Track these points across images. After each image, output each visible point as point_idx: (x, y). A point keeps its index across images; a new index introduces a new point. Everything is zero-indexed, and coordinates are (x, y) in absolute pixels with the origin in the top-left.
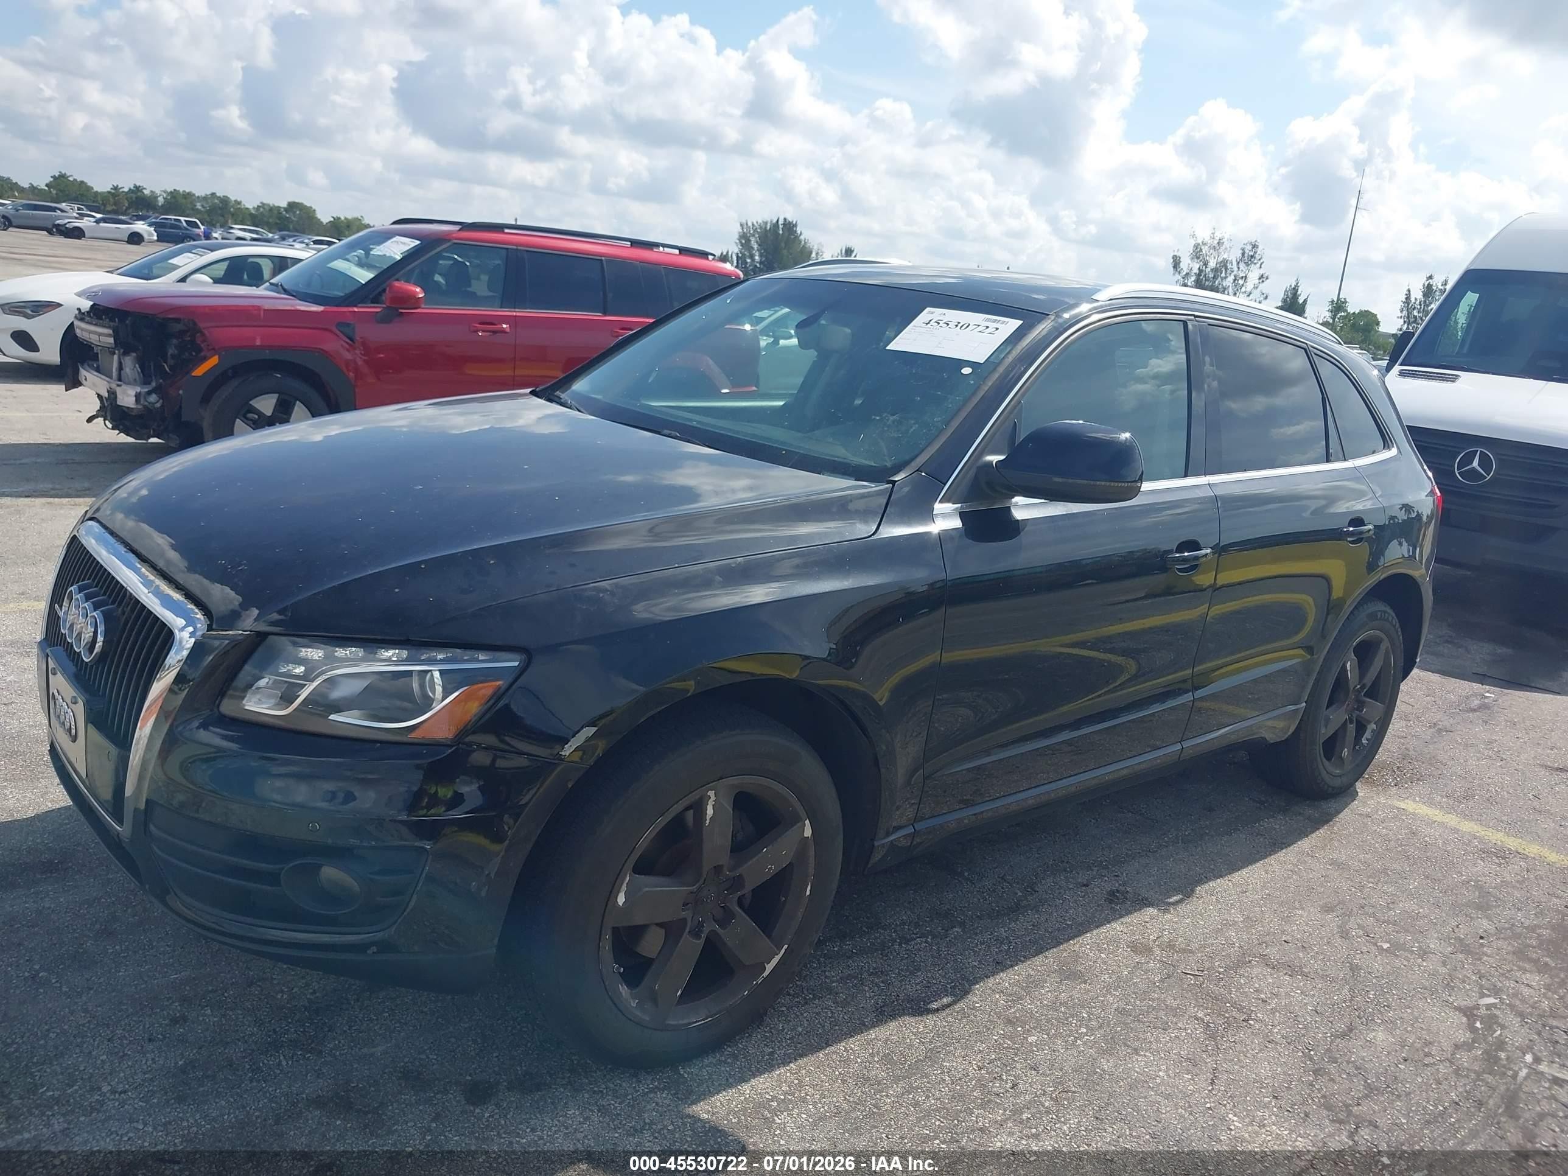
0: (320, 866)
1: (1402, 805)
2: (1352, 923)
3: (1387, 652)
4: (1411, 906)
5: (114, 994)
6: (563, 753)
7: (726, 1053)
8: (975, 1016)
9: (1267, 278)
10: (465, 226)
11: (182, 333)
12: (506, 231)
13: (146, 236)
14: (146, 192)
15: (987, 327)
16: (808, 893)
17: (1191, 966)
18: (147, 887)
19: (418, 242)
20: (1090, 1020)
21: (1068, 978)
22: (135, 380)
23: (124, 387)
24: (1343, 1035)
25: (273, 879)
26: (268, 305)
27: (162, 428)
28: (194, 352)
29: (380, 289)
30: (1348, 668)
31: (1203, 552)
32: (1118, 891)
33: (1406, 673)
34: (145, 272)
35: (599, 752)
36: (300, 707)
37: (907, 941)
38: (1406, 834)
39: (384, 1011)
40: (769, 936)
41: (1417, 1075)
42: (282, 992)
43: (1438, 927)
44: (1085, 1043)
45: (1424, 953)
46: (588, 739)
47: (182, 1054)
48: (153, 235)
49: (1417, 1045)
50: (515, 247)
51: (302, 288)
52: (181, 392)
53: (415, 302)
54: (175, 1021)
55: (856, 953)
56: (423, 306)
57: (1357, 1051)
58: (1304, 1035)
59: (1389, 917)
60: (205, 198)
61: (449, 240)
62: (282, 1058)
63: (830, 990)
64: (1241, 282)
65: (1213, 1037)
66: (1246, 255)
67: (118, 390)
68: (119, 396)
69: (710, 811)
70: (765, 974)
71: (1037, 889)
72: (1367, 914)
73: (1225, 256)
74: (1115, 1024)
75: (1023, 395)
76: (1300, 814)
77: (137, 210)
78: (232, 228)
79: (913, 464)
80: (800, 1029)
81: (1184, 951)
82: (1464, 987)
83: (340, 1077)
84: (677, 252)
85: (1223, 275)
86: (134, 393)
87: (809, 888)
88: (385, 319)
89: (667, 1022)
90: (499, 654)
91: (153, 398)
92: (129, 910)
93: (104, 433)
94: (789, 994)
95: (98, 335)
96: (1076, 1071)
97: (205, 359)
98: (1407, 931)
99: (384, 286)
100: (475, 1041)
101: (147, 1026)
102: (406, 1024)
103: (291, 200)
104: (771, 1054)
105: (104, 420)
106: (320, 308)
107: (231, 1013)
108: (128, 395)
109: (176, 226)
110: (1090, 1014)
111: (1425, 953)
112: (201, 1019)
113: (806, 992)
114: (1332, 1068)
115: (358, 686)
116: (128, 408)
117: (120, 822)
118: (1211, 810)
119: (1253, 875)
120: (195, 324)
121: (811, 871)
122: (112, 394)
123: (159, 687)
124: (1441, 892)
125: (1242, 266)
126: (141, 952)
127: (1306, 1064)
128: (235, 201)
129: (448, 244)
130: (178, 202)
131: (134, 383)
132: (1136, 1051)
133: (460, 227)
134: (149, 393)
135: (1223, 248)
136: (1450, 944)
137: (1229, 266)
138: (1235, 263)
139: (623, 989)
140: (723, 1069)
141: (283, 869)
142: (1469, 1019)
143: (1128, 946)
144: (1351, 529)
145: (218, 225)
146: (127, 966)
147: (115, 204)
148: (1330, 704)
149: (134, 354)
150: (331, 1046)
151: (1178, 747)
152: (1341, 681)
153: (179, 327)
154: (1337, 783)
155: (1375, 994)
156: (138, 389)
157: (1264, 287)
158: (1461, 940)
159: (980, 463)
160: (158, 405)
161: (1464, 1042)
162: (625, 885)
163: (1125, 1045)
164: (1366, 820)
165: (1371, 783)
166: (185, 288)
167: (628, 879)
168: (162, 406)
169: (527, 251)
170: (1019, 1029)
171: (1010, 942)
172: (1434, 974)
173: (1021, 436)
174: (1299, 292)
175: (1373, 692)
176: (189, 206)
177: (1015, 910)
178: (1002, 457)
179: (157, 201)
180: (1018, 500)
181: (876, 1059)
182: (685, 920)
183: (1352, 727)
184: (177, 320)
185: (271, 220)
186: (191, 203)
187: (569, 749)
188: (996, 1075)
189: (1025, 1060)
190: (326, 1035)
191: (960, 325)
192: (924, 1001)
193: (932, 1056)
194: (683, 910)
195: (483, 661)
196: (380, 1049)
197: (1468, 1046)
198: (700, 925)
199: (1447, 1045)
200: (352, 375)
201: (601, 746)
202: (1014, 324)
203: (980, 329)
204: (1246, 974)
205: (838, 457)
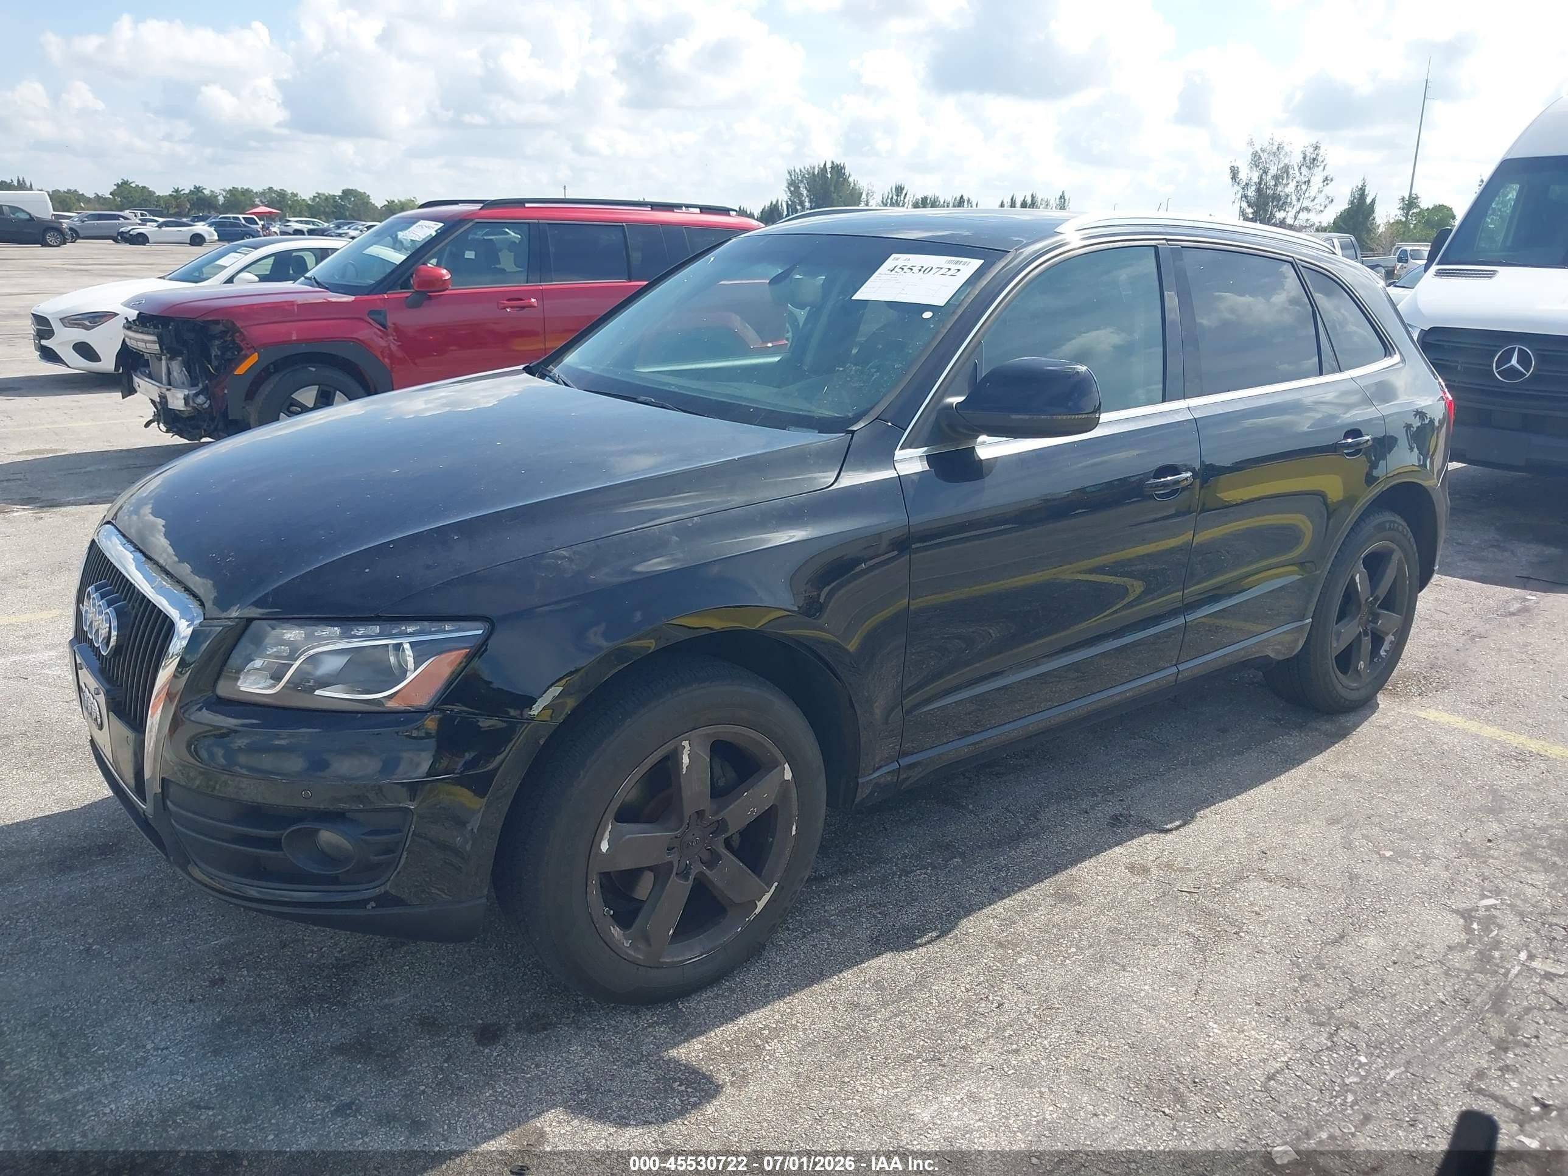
0: (317, 831)
1: (1423, 714)
2: (1357, 834)
3: (1400, 561)
4: (1419, 814)
5: (159, 962)
6: (532, 713)
7: (723, 987)
8: (967, 941)
9: (1332, 180)
10: (487, 204)
11: (224, 333)
12: (527, 205)
13: (207, 237)
14: (206, 192)
15: (949, 269)
16: (794, 833)
17: (1188, 883)
18: (172, 858)
19: (441, 225)
20: (1080, 940)
21: (1063, 900)
22: (183, 383)
23: (173, 390)
24: (1335, 942)
25: (276, 844)
26: (300, 299)
27: (212, 427)
28: (234, 352)
29: (408, 274)
30: (1358, 581)
31: (1184, 475)
32: (1121, 815)
33: (1423, 582)
34: (195, 276)
35: (568, 710)
36: (288, 685)
37: (907, 874)
38: (1424, 743)
39: (404, 965)
40: (759, 876)
41: (1405, 977)
42: (313, 952)
43: (1445, 833)
44: (1074, 962)
45: (1427, 859)
46: (555, 698)
47: (220, 1012)
48: (213, 235)
49: (1409, 948)
50: (536, 221)
51: (337, 280)
52: (226, 391)
53: (443, 284)
54: (213, 983)
55: (856, 887)
56: (450, 287)
57: (1346, 955)
58: (1294, 944)
59: (1395, 825)
60: (263, 194)
61: (471, 220)
62: (310, 1011)
63: (828, 924)
64: (1304, 187)
65: (1202, 950)
66: (1307, 158)
67: (168, 394)
68: (170, 400)
69: (686, 760)
70: (757, 911)
71: (1039, 817)
72: (1372, 824)
73: (1286, 161)
74: (1105, 943)
75: (983, 336)
76: (1316, 730)
77: (199, 210)
78: (289, 221)
79: (871, 412)
80: (796, 961)
81: (1181, 870)
82: (1465, 890)
83: (362, 1026)
84: (698, 210)
85: (1285, 182)
86: (182, 396)
87: (794, 828)
88: (414, 305)
89: (662, 960)
90: (462, 624)
91: (201, 399)
92: (176, 884)
93: (161, 437)
94: (788, 929)
95: (146, 342)
96: (1062, 989)
97: (246, 357)
98: (1413, 838)
99: (410, 271)
100: (487, 988)
101: (189, 988)
102: (424, 975)
103: (345, 188)
104: (768, 985)
105: (158, 424)
106: (351, 298)
107: (265, 973)
108: (177, 399)
109: (235, 224)
110: (1081, 934)
111: (1429, 858)
112: (238, 979)
113: (804, 926)
114: (1319, 974)
115: (339, 662)
116: (180, 411)
117: (144, 800)
118: (1224, 731)
119: (1263, 793)
120: (233, 324)
121: (795, 812)
122: (163, 398)
123: (164, 675)
124: (1453, 798)
125: (1304, 170)
126: (185, 922)
127: (1292, 971)
128: (292, 193)
129: (471, 224)
130: (238, 199)
131: (182, 386)
132: (1124, 968)
133: (482, 205)
134: (197, 395)
135: (1283, 153)
136: (1456, 849)
137: (1291, 172)
138: (1296, 169)
139: (616, 931)
140: (720, 1002)
141: (282, 834)
142: (1466, 921)
143: (1126, 868)
144: (1350, 440)
145: (277, 218)
146: (171, 935)
147: (177, 207)
148: (1340, 618)
149: (180, 358)
150: (355, 998)
151: (1174, 670)
152: (1350, 595)
153: (220, 328)
154: (1355, 696)
155: (1372, 901)
156: (186, 392)
157: (1329, 190)
158: (1467, 843)
159: (940, 406)
160: (206, 406)
161: (1458, 943)
162: (607, 833)
163: (1114, 962)
164: (1383, 732)
165: (1394, 694)
166: (229, 288)
167: (610, 827)
168: (210, 406)
169: (549, 224)
170: (1010, 951)
171: (1008, 870)
172: (1436, 878)
173: (983, 373)
174: (1366, 192)
175: (1389, 603)
176: (248, 202)
177: (1016, 839)
178: (961, 399)
179: (217, 201)
180: (982, 438)
181: (867, 986)
182: (671, 863)
183: (1367, 641)
184: (217, 322)
185: (327, 209)
186: (250, 199)
187: (537, 709)
188: (983, 996)
189: (1013, 980)
190: (350, 989)
191: (923, 270)
192: (919, 930)
193: (921, 982)
194: (668, 854)
195: (450, 631)
196: (400, 999)
197: (1462, 947)
198: (688, 868)
199: (1440, 947)
200: (387, 360)
201: (571, 703)
202: (976, 263)
203: (942, 271)
204: (1242, 889)
205: (801, 410)
